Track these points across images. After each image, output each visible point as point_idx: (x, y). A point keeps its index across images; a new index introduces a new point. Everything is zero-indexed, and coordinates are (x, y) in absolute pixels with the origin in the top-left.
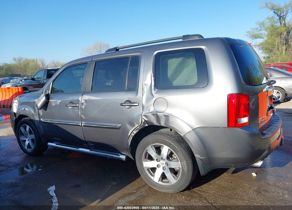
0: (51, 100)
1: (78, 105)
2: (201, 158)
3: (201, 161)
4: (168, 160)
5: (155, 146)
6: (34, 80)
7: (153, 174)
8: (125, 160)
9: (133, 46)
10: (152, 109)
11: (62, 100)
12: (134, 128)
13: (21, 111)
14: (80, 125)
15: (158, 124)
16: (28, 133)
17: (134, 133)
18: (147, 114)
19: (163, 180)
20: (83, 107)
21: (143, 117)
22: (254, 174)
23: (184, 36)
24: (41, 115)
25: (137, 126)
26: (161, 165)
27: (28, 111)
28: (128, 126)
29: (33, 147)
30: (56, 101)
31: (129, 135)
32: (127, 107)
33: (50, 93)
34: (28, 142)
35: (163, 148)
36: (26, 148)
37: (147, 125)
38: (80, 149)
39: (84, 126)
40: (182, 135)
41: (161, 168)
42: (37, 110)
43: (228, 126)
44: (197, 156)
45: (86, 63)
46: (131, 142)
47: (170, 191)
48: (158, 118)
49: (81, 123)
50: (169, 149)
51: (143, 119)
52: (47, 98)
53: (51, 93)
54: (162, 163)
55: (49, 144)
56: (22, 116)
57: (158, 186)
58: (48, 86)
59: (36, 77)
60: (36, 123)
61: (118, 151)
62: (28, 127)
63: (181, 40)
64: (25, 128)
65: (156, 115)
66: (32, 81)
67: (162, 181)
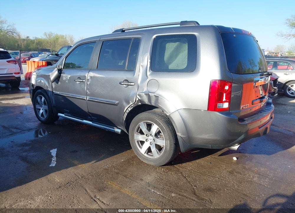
0: (63, 75)
1: (84, 81)
2: (182, 136)
3: (181, 139)
4: (156, 137)
5: (146, 123)
6: (58, 56)
7: (141, 146)
8: (120, 133)
9: (137, 29)
10: (145, 89)
11: (71, 75)
12: (129, 105)
13: (38, 82)
14: (85, 100)
15: (149, 104)
16: (43, 104)
17: (128, 110)
18: (141, 94)
19: (149, 153)
20: (88, 83)
21: (137, 96)
22: (235, 159)
23: (182, 22)
24: (54, 87)
25: (131, 103)
26: (149, 140)
27: (44, 83)
28: (125, 104)
29: (45, 117)
30: (66, 76)
31: (125, 111)
32: (124, 86)
33: (62, 68)
34: (42, 111)
35: (153, 126)
36: (40, 116)
37: (140, 104)
38: (85, 121)
39: (88, 100)
40: (168, 115)
41: (149, 142)
42: (50, 83)
43: (208, 109)
44: (179, 134)
45: (95, 42)
46: (126, 117)
47: (152, 163)
48: (149, 98)
49: (86, 97)
50: (158, 128)
51: (137, 98)
52: (59, 72)
53: (64, 68)
54: (151, 138)
55: (60, 114)
56: (38, 88)
57: (143, 157)
58: (61, 62)
59: (59, 53)
60: (49, 94)
61: (114, 124)
62: (43, 99)
63: (179, 26)
64: (41, 98)
65: (148, 95)
66: (56, 56)
67: (147, 154)
